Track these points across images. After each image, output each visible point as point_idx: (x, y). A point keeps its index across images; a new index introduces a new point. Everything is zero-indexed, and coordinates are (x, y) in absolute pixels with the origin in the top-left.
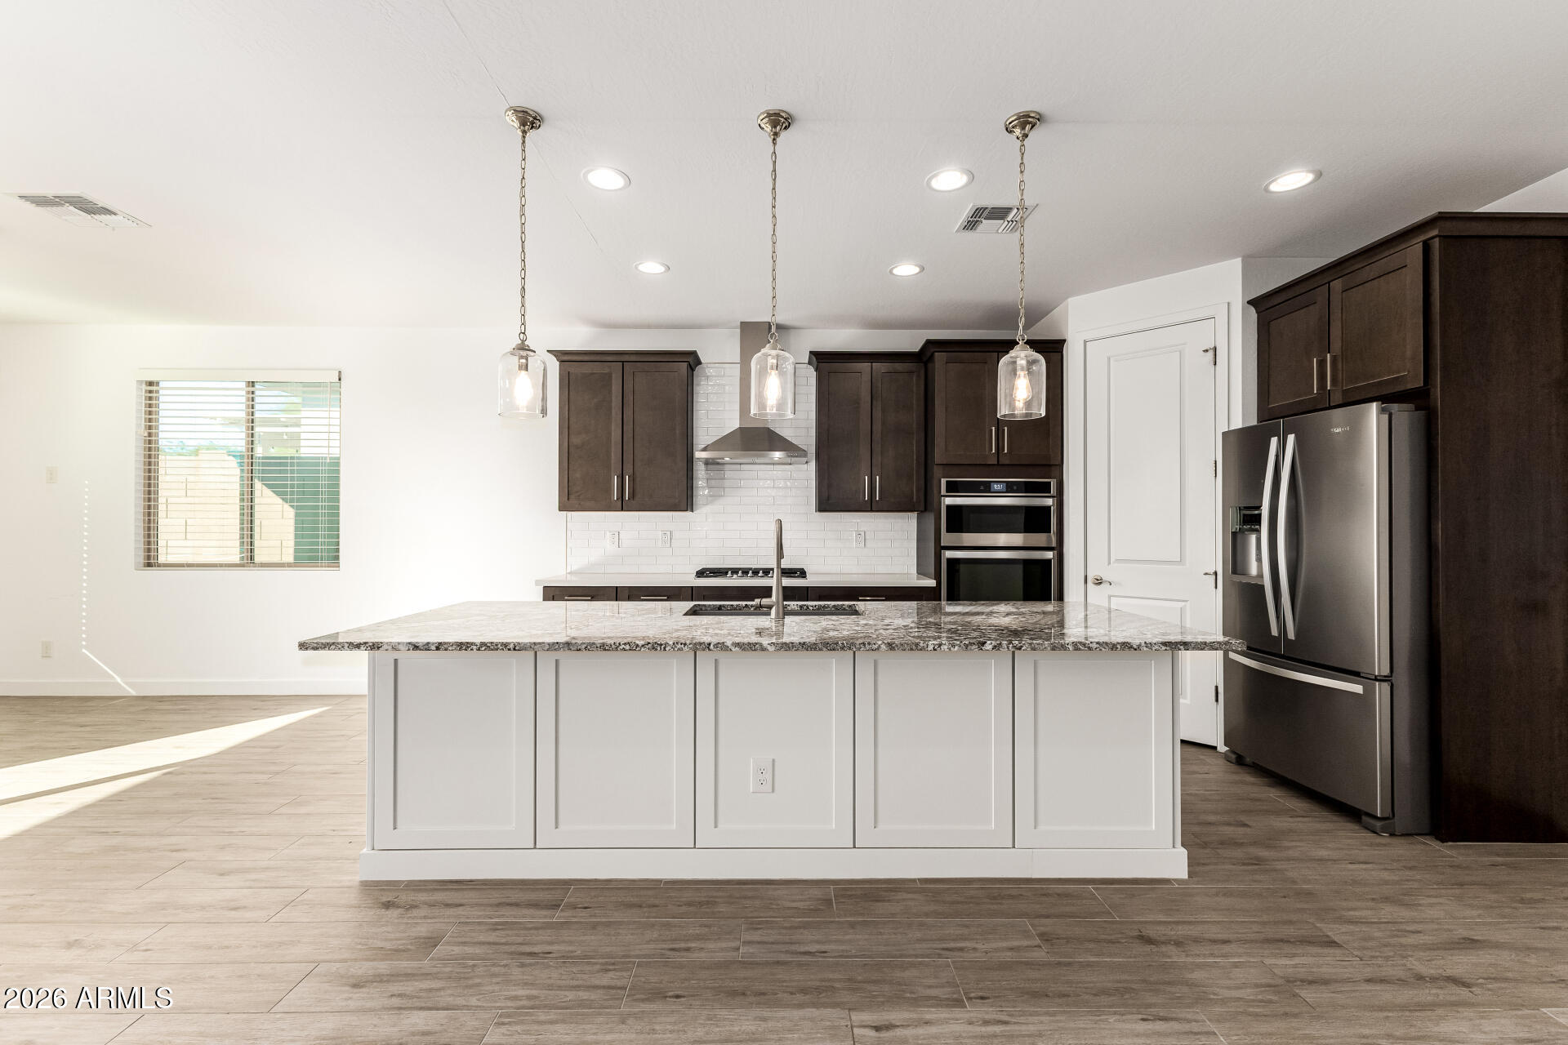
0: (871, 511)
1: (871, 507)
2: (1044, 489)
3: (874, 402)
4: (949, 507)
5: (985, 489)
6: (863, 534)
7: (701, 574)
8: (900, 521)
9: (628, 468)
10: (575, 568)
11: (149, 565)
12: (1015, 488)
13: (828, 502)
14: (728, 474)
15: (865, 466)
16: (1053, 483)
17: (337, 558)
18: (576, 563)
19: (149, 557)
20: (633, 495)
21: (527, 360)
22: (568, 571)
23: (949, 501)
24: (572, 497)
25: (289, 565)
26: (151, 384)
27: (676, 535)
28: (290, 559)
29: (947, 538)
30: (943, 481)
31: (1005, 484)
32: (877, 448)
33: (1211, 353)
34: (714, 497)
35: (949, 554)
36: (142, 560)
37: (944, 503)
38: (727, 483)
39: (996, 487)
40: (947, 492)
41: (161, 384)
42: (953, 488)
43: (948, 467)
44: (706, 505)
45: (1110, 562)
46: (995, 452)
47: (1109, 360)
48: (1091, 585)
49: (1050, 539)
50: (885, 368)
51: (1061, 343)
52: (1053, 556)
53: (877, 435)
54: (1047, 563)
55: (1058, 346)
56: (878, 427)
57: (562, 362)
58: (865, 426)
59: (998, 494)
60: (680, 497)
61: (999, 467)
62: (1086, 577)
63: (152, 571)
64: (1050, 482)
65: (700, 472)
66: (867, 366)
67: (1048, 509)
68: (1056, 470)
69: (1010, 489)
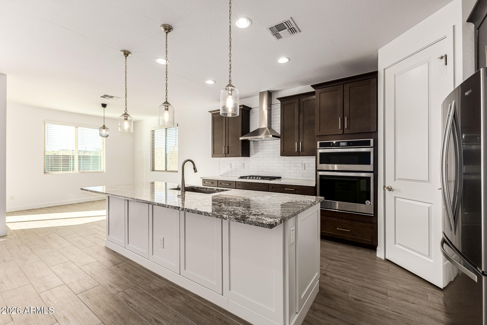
0: (299, 156)
1: (298, 154)
2: (367, 144)
3: (300, 114)
4: (321, 153)
5: (337, 145)
6: (304, 164)
9: (227, 144)
10: (221, 174)
12: (351, 144)
13: (285, 152)
14: (260, 144)
15: (296, 138)
16: (372, 140)
18: (222, 173)
20: (228, 152)
21: (127, 117)
22: (220, 175)
24: (215, 153)
25: (164, 171)
26: (153, 131)
27: (245, 164)
29: (321, 166)
30: (318, 143)
31: (346, 142)
32: (301, 131)
33: (444, 59)
34: (255, 152)
35: (320, 173)
36: (152, 170)
37: (319, 151)
38: (259, 147)
39: (342, 144)
40: (319, 147)
41: (155, 131)
42: (322, 145)
43: (321, 137)
44: (253, 155)
45: (395, 180)
46: (341, 129)
47: (395, 75)
48: (387, 191)
49: (370, 167)
50: (304, 99)
51: (376, 73)
52: (371, 175)
53: (301, 127)
54: (369, 178)
55: (375, 74)
56: (301, 123)
57: (213, 114)
58: (296, 123)
59: (343, 147)
60: (240, 152)
61: (344, 135)
62: (384, 187)
63: (153, 172)
64: (370, 140)
65: (252, 144)
66: (297, 100)
67: (369, 153)
68: (374, 133)
69: (349, 144)
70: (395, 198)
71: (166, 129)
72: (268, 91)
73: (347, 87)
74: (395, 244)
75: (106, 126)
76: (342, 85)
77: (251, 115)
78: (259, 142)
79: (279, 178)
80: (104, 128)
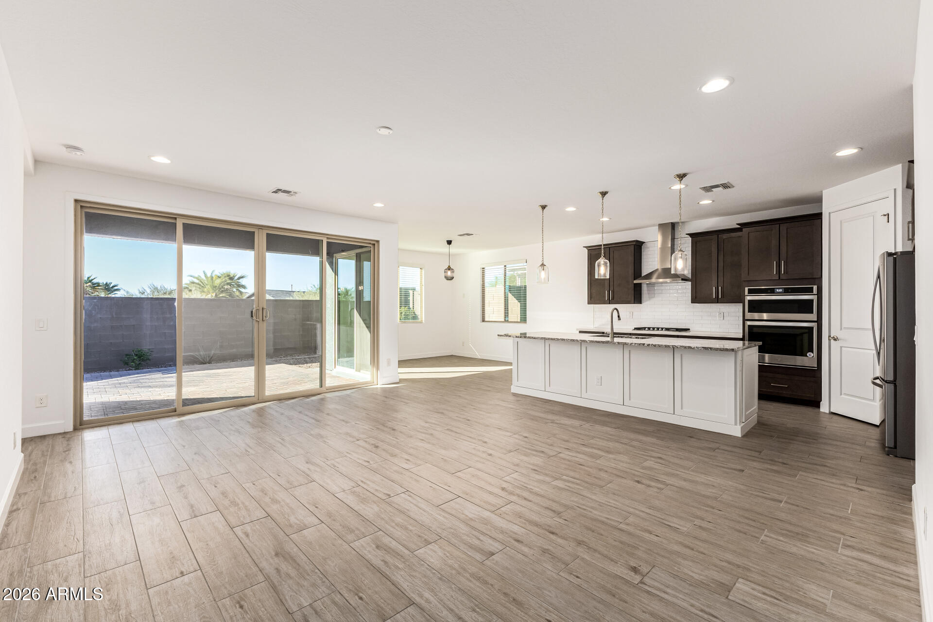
0: (718, 303)
1: (717, 301)
2: (809, 291)
3: (719, 253)
4: (749, 301)
5: (772, 291)
6: (722, 313)
7: (636, 329)
8: (734, 307)
9: (612, 288)
11: (483, 321)
12: (790, 291)
13: (696, 299)
14: (656, 289)
15: (714, 282)
16: (815, 288)
17: (526, 320)
18: (598, 324)
19: (483, 319)
20: (613, 298)
22: (594, 327)
23: (749, 298)
24: (592, 299)
26: (483, 268)
27: (635, 313)
28: (519, 320)
29: (749, 315)
30: (746, 289)
31: (783, 289)
32: (721, 274)
33: (886, 217)
34: (650, 298)
35: (749, 323)
36: (482, 320)
37: (747, 298)
38: (656, 292)
39: (777, 290)
40: (748, 293)
41: (486, 268)
42: (751, 292)
43: (749, 282)
44: (647, 301)
45: (841, 329)
46: (776, 273)
47: (841, 222)
48: (832, 341)
49: (813, 317)
50: (725, 236)
51: (821, 214)
52: (814, 325)
53: (721, 268)
54: (811, 329)
55: (819, 216)
56: (721, 264)
57: (589, 250)
58: (714, 264)
59: (779, 294)
60: (632, 297)
61: (780, 280)
62: (829, 336)
63: (484, 323)
64: (813, 287)
65: (644, 288)
66: (715, 237)
67: (812, 301)
68: (818, 280)
69: (787, 291)
70: (841, 347)
71: (505, 266)
72: (672, 223)
73: (784, 227)
74: (841, 394)
75: (452, 267)
76: (778, 225)
77: (644, 251)
78: (656, 285)
79: (687, 330)
80: (449, 270)
